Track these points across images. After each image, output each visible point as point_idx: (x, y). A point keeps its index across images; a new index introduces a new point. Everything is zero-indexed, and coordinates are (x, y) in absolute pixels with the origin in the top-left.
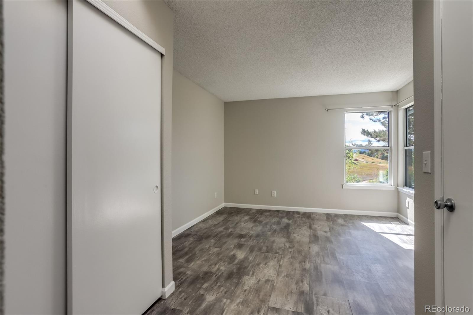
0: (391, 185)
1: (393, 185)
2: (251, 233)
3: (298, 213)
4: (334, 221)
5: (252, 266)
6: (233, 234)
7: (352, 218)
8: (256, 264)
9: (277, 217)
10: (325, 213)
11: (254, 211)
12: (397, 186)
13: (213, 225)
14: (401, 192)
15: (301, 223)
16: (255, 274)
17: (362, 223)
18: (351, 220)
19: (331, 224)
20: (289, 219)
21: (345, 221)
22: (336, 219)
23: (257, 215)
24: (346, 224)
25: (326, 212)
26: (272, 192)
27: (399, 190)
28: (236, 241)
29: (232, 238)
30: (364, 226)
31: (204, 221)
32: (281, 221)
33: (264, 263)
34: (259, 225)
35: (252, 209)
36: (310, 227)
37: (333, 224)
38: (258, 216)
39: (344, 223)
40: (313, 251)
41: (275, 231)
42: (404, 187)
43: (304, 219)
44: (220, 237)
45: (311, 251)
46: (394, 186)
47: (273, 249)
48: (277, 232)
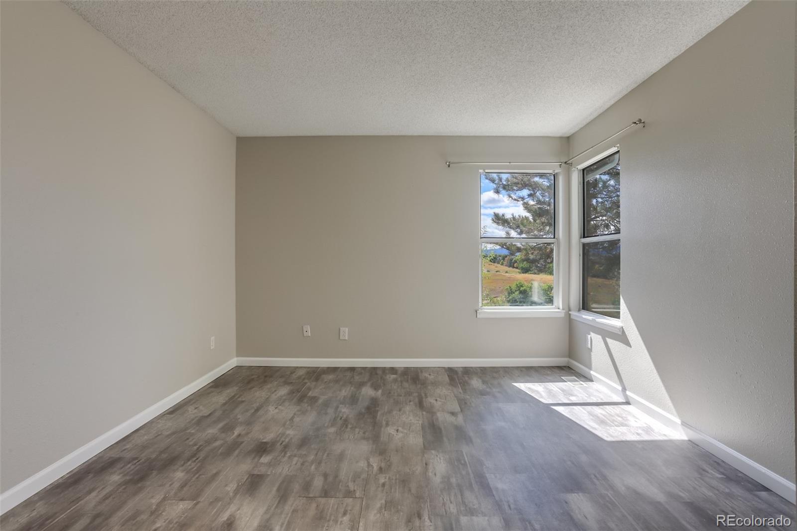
0: (559, 309)
1: (561, 307)
2: (289, 434)
3: (393, 370)
4: (464, 385)
6: (242, 443)
7: (495, 374)
9: (351, 383)
10: (444, 368)
11: (301, 373)
12: (567, 310)
13: (194, 422)
14: (576, 320)
15: (401, 396)
17: (515, 384)
18: (494, 378)
19: (460, 393)
20: (376, 387)
21: (484, 382)
22: (467, 378)
23: (306, 383)
24: (488, 390)
25: (446, 366)
26: (340, 329)
27: (572, 317)
28: (245, 467)
29: (237, 456)
31: (174, 411)
32: (360, 393)
34: (309, 408)
35: (297, 367)
36: (421, 405)
37: (465, 391)
38: (309, 384)
39: (484, 387)
40: (435, 474)
41: (346, 422)
42: (579, 310)
43: (406, 385)
44: (205, 458)
45: (430, 474)
46: (563, 309)
47: (340, 481)
48: (350, 426)
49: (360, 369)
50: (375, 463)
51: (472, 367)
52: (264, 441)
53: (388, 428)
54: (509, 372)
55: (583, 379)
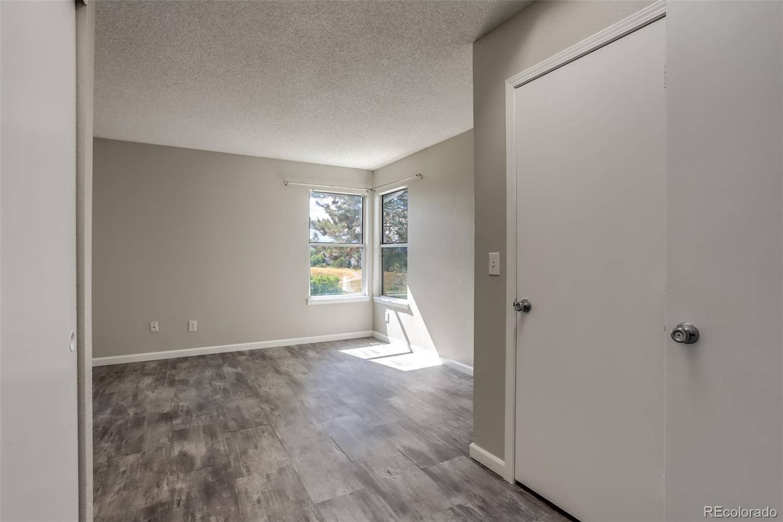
2: (183, 405)
3: (240, 353)
4: (304, 356)
5: (237, 459)
7: (323, 347)
8: (239, 453)
9: (208, 366)
10: (282, 347)
11: (154, 365)
15: (258, 369)
16: (252, 469)
17: (340, 351)
18: (323, 349)
19: (303, 361)
20: (234, 366)
21: (317, 353)
22: (304, 352)
23: (166, 372)
24: (323, 357)
25: (284, 345)
28: (164, 428)
30: (345, 355)
32: (223, 371)
33: (253, 446)
34: (186, 387)
35: (145, 362)
36: (278, 372)
37: (305, 359)
38: (168, 372)
39: (319, 355)
41: (225, 391)
43: (257, 361)
47: (248, 420)
48: (231, 392)
49: (209, 356)
50: (266, 407)
51: (304, 344)
52: (164, 412)
53: (263, 388)
54: (331, 343)
55: (384, 343)
